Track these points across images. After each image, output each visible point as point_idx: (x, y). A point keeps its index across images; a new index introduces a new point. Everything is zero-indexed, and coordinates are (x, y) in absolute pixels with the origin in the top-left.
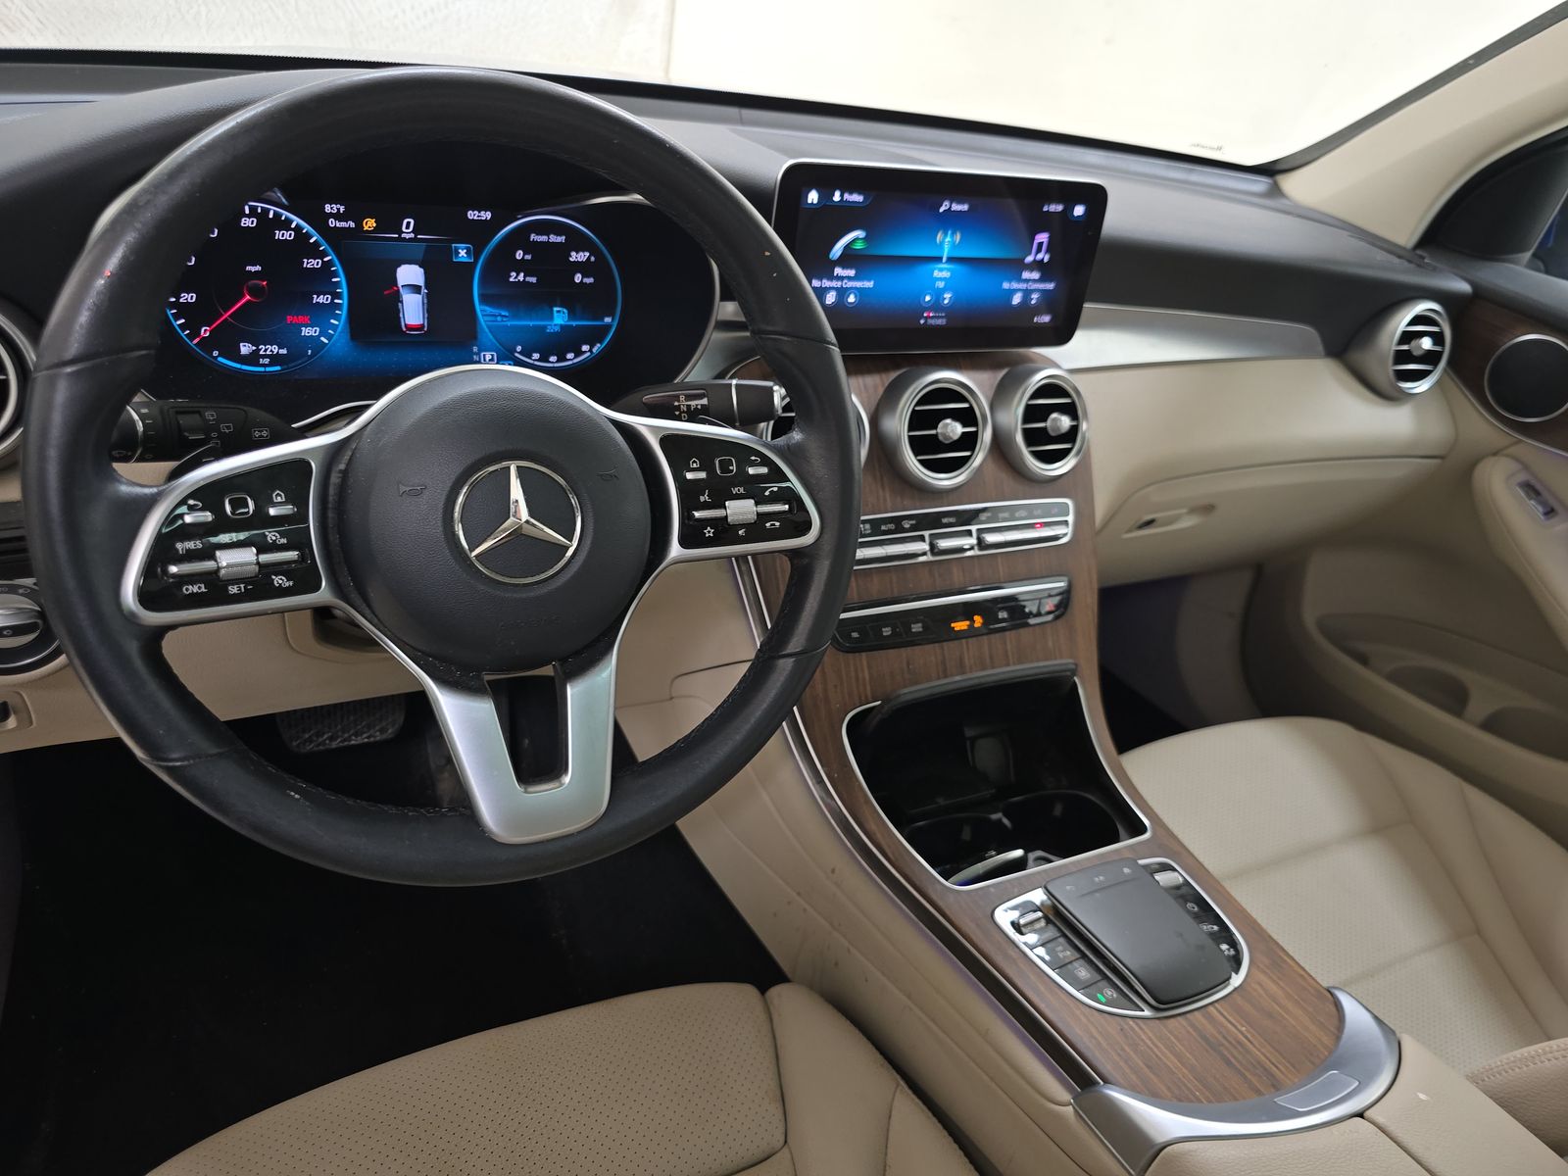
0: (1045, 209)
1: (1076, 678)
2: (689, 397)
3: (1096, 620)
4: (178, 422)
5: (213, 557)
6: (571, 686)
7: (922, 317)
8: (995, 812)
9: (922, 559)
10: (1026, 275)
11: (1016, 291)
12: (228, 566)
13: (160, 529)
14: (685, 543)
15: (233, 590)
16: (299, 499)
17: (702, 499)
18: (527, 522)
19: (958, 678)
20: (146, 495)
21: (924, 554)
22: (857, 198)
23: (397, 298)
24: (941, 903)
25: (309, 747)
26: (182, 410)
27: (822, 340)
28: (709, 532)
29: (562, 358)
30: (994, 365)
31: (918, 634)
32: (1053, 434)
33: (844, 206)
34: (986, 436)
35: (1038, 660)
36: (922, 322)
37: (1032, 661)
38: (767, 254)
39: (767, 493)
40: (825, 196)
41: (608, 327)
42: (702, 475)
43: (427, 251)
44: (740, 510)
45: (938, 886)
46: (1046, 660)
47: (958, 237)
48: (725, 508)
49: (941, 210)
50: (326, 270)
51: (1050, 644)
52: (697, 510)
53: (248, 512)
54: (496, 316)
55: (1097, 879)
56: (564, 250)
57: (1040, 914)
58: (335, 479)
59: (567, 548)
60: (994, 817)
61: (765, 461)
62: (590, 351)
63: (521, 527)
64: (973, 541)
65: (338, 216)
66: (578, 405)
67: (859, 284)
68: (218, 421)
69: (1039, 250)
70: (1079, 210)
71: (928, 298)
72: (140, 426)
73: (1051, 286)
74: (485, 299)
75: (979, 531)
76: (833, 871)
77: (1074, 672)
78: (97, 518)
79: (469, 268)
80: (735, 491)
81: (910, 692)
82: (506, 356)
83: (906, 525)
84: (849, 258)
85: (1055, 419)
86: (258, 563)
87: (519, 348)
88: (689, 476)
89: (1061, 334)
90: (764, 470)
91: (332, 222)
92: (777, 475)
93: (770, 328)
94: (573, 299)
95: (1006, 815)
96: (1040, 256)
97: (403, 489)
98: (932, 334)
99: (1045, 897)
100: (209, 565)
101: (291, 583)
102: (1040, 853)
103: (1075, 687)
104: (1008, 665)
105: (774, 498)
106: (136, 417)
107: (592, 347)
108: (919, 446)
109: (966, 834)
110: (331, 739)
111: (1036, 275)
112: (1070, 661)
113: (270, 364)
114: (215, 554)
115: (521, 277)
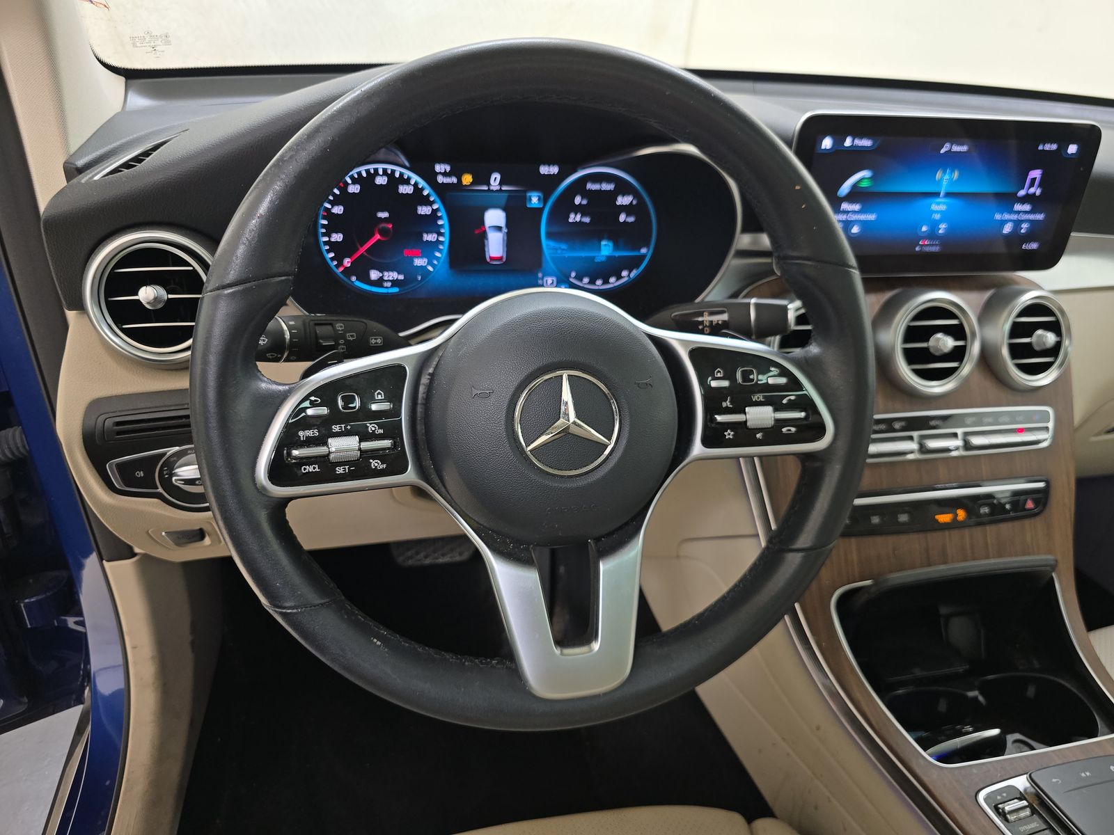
0: (1040, 148)
1: (1053, 575)
2: (712, 313)
3: (1073, 519)
4: (316, 333)
5: (325, 444)
6: (603, 564)
7: (918, 244)
8: (971, 690)
9: (910, 457)
10: (1018, 207)
11: (1005, 222)
12: (337, 451)
13: (288, 420)
14: (707, 442)
15: (340, 470)
16: (395, 397)
17: (724, 405)
18: (574, 423)
19: (942, 567)
20: (280, 391)
21: (912, 452)
22: (866, 143)
23: (484, 235)
24: (925, 779)
25: (410, 562)
26: (319, 322)
27: (846, 265)
28: (729, 434)
29: (606, 282)
30: (983, 287)
31: (904, 524)
32: (1037, 348)
33: (854, 151)
34: (975, 349)
35: (1016, 555)
36: (917, 249)
37: (1011, 555)
38: (798, 188)
39: (785, 401)
40: (839, 141)
41: (643, 257)
42: (725, 384)
43: (509, 198)
44: (759, 415)
45: (922, 762)
46: (1024, 554)
47: (956, 174)
48: (745, 413)
49: (942, 151)
50: (434, 215)
51: (1028, 537)
52: (719, 414)
53: (355, 408)
54: (556, 249)
55: (1083, 775)
56: (613, 195)
57: (1025, 803)
58: (425, 380)
59: (606, 446)
60: (972, 694)
61: (784, 372)
62: (629, 276)
63: (568, 428)
64: (958, 442)
65: (445, 174)
66: (622, 323)
67: (862, 217)
68: (345, 331)
69: (1032, 185)
70: (1072, 149)
71: (924, 229)
72: (287, 336)
73: (1040, 217)
74: (550, 235)
75: (966, 434)
76: (818, 728)
77: (1054, 567)
78: (242, 408)
79: (539, 211)
80: (755, 398)
81: (898, 578)
82: (563, 281)
83: (897, 426)
84: (856, 195)
85: (1040, 336)
86: (360, 449)
87: (573, 274)
88: (714, 384)
89: (1046, 259)
90: (783, 380)
91: (440, 179)
92: (795, 384)
93: (795, 254)
94: (619, 235)
95: (981, 693)
96: (1032, 190)
97: (475, 392)
98: (928, 260)
99: (1028, 785)
100: (321, 450)
101: (385, 466)
102: (1018, 736)
103: (1052, 581)
104: (988, 557)
105: (792, 406)
106: (285, 327)
107: (630, 272)
108: (912, 357)
109: (942, 706)
110: (426, 557)
111: (1027, 207)
112: (1050, 557)
113: (392, 286)
114: (327, 441)
115: (578, 218)
